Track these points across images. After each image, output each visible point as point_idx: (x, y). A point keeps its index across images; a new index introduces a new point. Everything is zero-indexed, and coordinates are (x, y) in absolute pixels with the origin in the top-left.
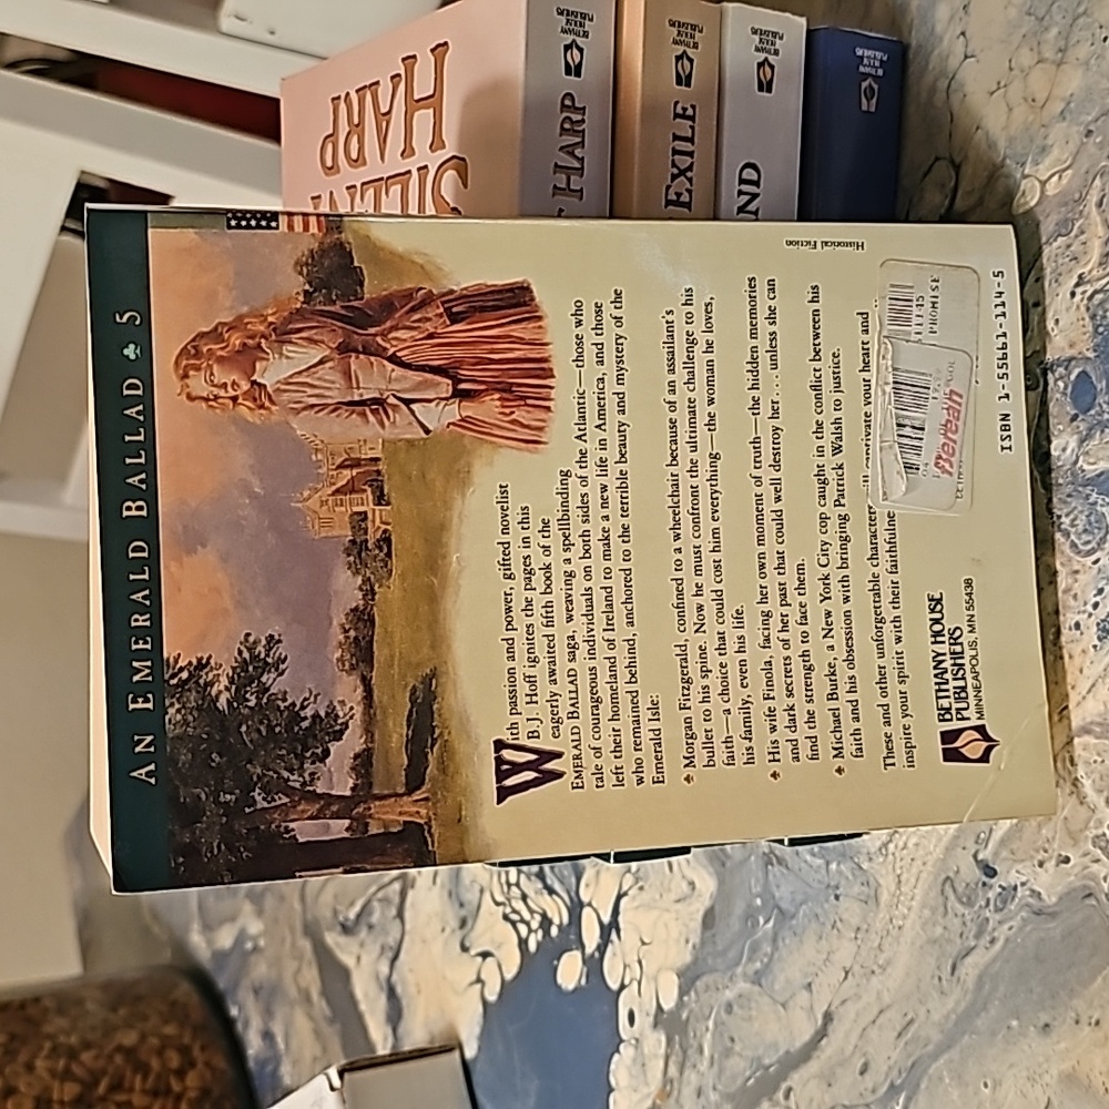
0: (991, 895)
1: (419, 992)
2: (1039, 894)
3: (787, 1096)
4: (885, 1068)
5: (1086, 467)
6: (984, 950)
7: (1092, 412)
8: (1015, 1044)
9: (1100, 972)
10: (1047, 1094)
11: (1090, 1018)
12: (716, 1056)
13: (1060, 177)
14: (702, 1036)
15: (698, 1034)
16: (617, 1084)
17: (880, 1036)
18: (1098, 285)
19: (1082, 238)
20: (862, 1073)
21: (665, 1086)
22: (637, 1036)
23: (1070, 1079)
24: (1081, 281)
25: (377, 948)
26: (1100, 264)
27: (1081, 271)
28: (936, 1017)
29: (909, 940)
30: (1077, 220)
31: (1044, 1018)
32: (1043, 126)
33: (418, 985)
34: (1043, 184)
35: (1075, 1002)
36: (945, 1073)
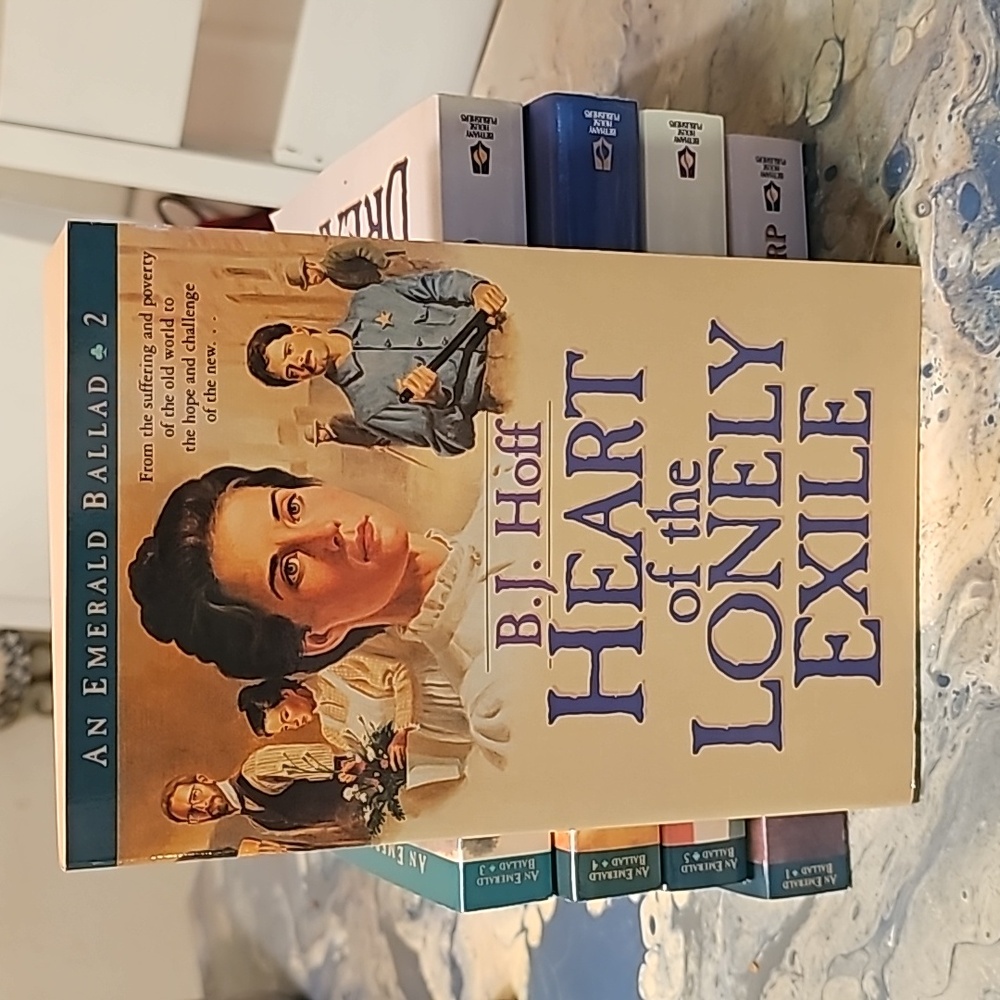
0: (947, 703)
1: (475, 956)
2: (989, 688)
3: (792, 962)
4: (874, 906)
5: (981, 269)
6: (948, 759)
7: (979, 217)
8: (986, 844)
12: (728, 941)
13: (928, 19)
14: (713, 925)
15: (710, 923)
16: (646, 995)
17: (866, 875)
18: (970, 102)
19: (952, 65)
20: (854, 918)
21: (687, 984)
22: (659, 941)
24: (956, 103)
26: (970, 82)
27: (953, 96)
28: (913, 840)
30: (945, 51)
33: (474, 949)
34: (914, 30)
36: (927, 894)
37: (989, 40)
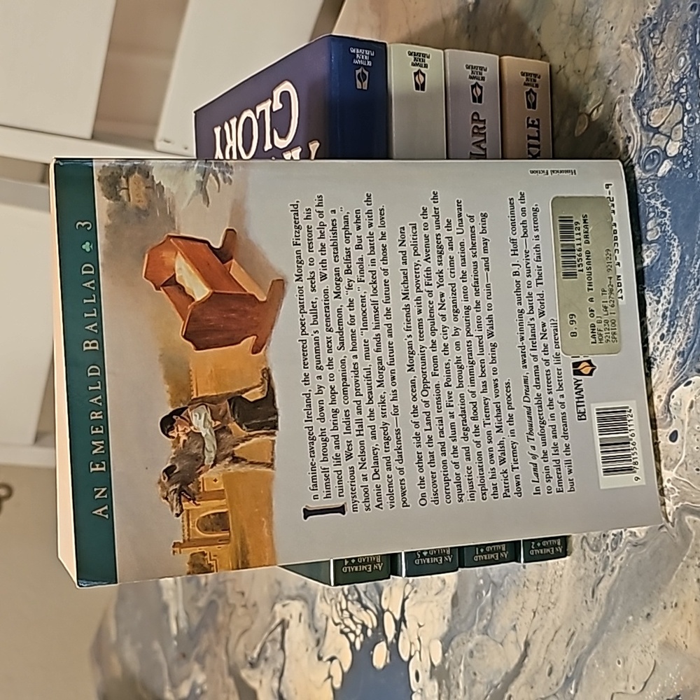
0: (609, 541)
1: (296, 693)
2: (636, 533)
4: (562, 668)
6: (609, 577)
8: (632, 631)
9: (674, 572)
10: (654, 658)
11: (672, 603)
12: (467, 687)
13: (598, 110)
14: (458, 677)
15: (455, 676)
17: (557, 648)
19: (613, 140)
20: (550, 674)
22: (421, 687)
23: (665, 645)
25: (271, 672)
26: (624, 153)
28: (587, 626)
29: (567, 583)
30: (609, 131)
31: (647, 610)
32: (586, 84)
33: (295, 689)
34: (589, 115)
35: (662, 596)
36: (596, 661)
37: (636, 127)
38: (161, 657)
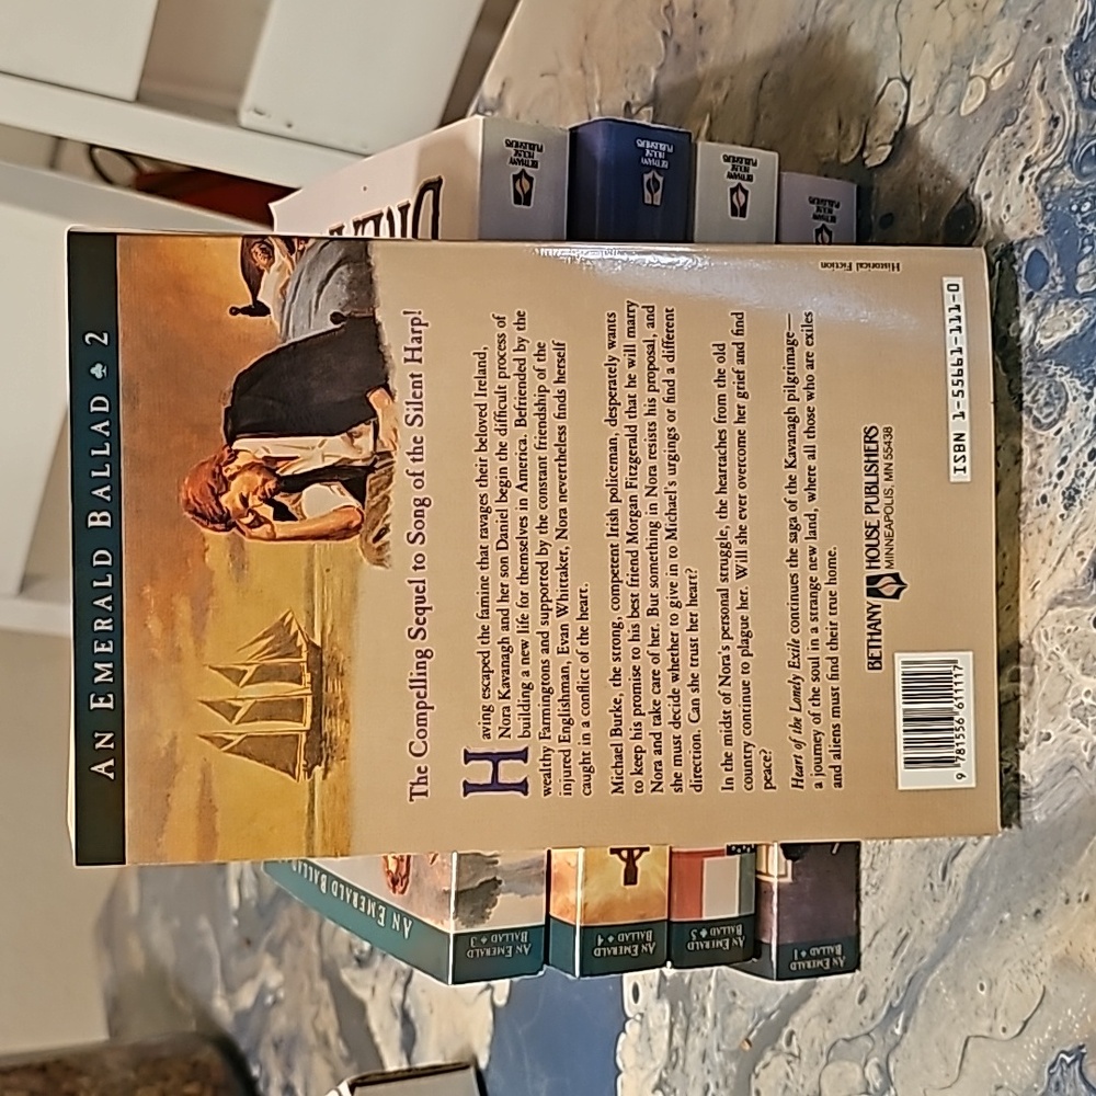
1: (432, 1012)
2: (1024, 777)
3: (789, 1042)
4: (883, 991)
5: (1043, 342)
6: (973, 847)
7: (1046, 287)
8: (1008, 937)
9: (1086, 844)
10: (1043, 982)
11: (1080, 894)
12: (719, 1015)
13: (1004, 72)
14: (704, 997)
15: (701, 996)
16: (624, 1066)
17: (877, 958)
18: (1044, 165)
19: (1027, 123)
20: (861, 1001)
21: (670, 1058)
22: (642, 1011)
23: (1064, 962)
24: (1028, 164)
25: (392, 974)
26: (1045, 144)
27: (1027, 156)
28: (930, 926)
29: (900, 853)
30: (1021, 107)
31: (1035, 904)
32: (985, 27)
33: (430, 1004)
34: (988, 81)
35: (1064, 881)
36: (941, 983)
37: (1069, 102)
38: (211, 943)
